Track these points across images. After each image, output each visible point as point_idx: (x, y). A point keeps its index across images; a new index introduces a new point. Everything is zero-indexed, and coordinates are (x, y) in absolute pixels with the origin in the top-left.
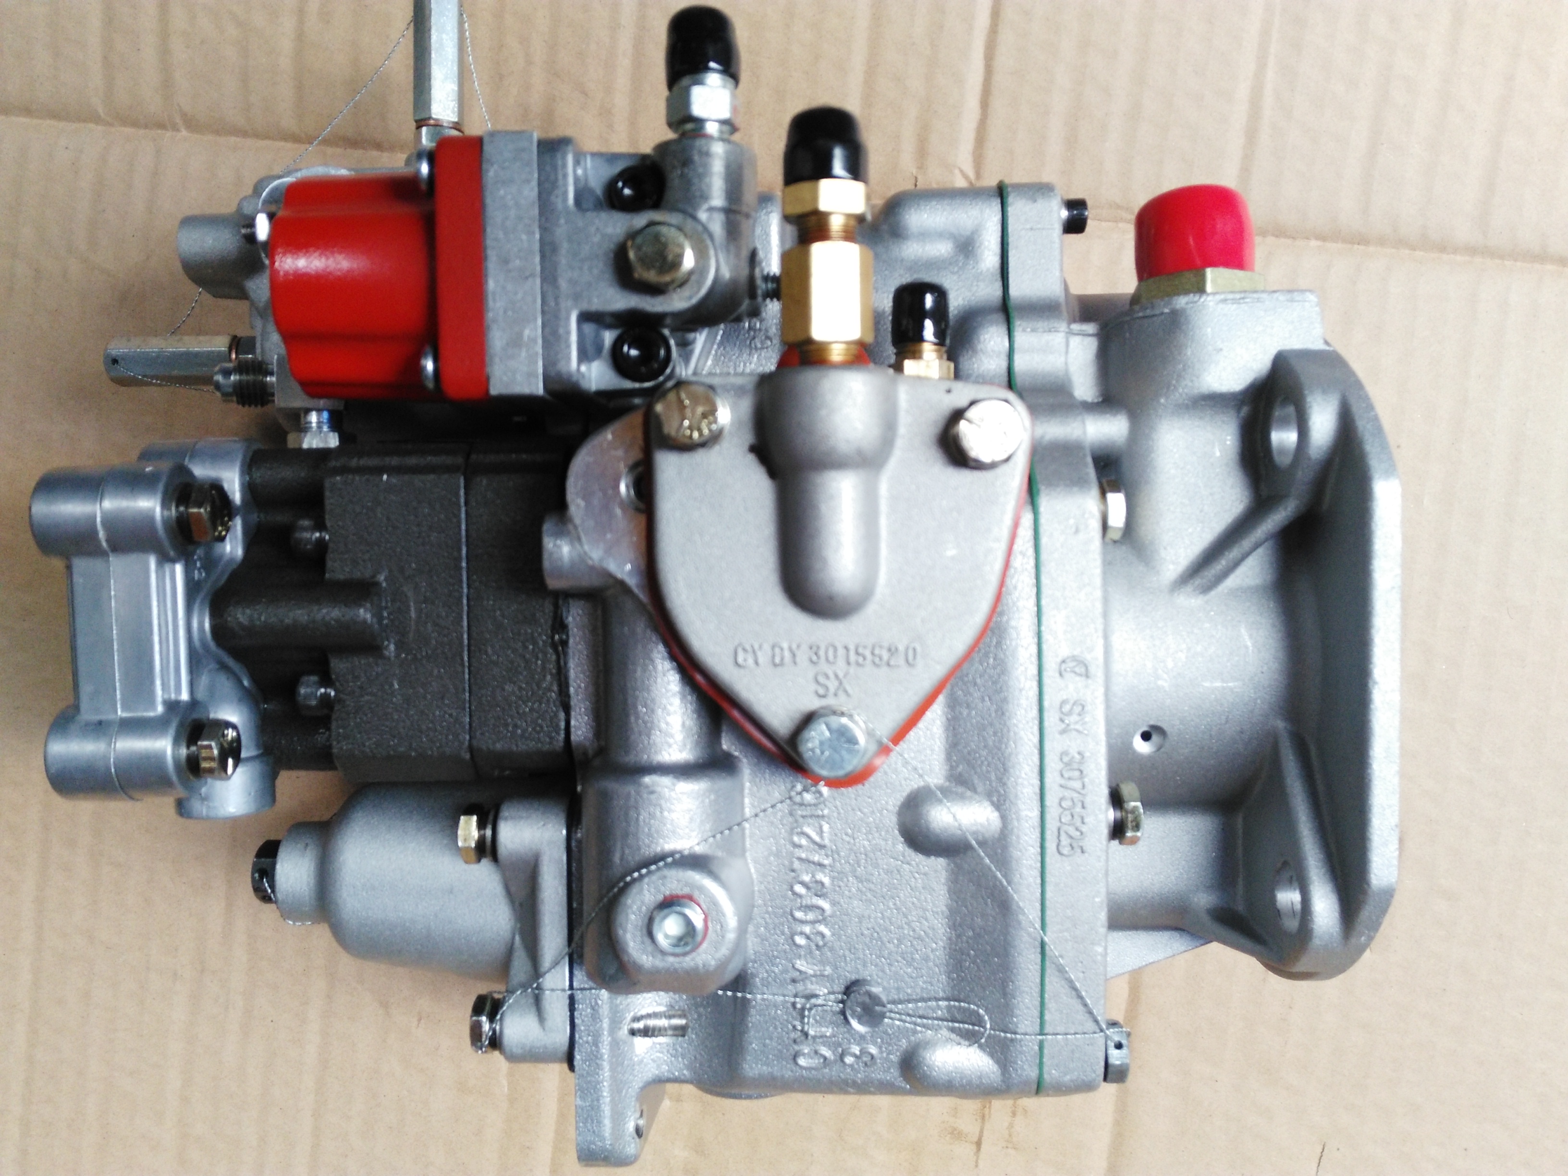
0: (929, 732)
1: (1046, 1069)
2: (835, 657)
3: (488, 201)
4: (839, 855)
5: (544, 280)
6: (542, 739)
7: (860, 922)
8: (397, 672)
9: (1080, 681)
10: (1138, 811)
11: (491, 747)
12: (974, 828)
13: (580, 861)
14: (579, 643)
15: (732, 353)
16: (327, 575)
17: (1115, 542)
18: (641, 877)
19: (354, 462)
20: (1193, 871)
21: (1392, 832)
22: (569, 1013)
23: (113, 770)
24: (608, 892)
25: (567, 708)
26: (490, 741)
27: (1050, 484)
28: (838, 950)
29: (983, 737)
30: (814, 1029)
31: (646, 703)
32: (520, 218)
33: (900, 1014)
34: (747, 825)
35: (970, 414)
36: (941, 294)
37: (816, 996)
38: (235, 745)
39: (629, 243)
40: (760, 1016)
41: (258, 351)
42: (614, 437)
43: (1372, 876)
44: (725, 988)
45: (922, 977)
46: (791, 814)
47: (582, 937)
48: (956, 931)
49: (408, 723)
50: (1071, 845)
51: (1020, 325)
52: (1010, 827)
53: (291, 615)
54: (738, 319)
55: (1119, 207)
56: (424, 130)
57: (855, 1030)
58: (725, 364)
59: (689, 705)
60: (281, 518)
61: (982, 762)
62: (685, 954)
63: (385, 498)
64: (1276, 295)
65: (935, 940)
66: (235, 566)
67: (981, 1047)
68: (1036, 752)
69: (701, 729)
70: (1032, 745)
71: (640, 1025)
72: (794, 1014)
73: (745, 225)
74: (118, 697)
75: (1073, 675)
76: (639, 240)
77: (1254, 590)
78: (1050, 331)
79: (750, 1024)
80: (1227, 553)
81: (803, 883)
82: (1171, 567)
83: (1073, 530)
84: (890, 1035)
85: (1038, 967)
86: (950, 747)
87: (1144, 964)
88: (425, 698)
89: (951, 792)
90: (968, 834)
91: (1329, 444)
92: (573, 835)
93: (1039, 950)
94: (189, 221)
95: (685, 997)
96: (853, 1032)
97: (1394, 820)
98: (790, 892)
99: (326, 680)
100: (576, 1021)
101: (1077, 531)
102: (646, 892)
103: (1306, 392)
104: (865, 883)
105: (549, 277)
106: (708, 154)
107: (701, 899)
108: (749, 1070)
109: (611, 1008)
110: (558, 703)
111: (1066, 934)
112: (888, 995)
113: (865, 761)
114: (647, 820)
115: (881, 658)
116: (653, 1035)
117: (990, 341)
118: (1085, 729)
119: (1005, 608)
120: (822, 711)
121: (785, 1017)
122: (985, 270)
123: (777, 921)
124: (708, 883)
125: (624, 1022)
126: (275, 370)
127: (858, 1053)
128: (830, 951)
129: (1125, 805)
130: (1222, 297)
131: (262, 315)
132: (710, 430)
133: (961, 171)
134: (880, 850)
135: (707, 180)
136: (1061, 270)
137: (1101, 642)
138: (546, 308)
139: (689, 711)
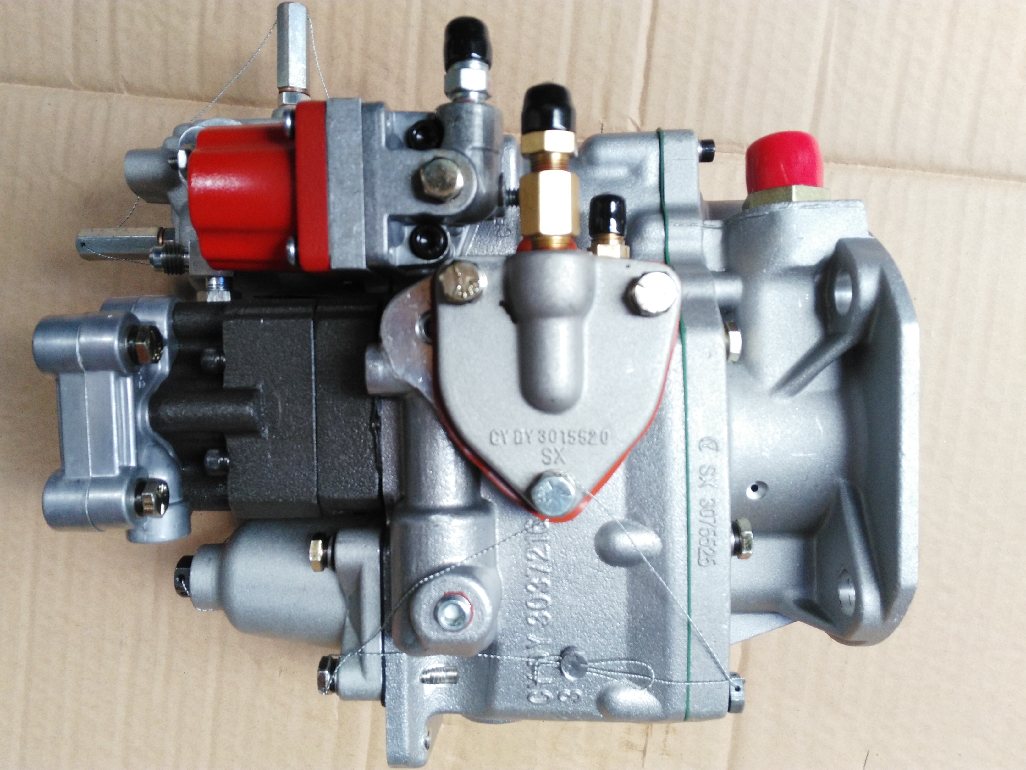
0: (614, 486)
1: (691, 704)
2: (555, 438)
3: (330, 142)
4: (556, 565)
5: (366, 194)
6: (364, 491)
7: (571, 609)
8: (270, 447)
9: (713, 453)
10: (750, 537)
11: (331, 496)
12: (644, 549)
13: (389, 569)
14: (388, 428)
15: (486, 240)
16: (225, 384)
17: (734, 363)
18: (430, 580)
19: (242, 311)
20: (784, 575)
21: (914, 551)
22: (381, 669)
23: (87, 512)
24: (408, 590)
25: (380, 471)
26: (331, 492)
27: (692, 326)
28: (556, 627)
29: (650, 489)
30: (540, 678)
31: (432, 468)
32: (350, 154)
33: (596, 669)
34: (497, 547)
35: (641, 281)
36: (621, 202)
37: (542, 657)
38: (165, 495)
39: (422, 171)
40: (505, 670)
41: (177, 237)
42: (411, 297)
43: (902, 579)
44: (483, 653)
45: (611, 645)
46: (526, 539)
47: (391, 619)
48: (632, 615)
49: (277, 480)
50: (707, 559)
51: (672, 222)
52: (667, 547)
53: (202, 410)
54: (491, 219)
55: (734, 143)
56: (284, 94)
57: (567, 679)
58: (481, 247)
59: (460, 469)
60: (194, 347)
61: (649, 505)
62: (458, 631)
63: (262, 334)
64: (837, 203)
65: (619, 621)
66: (164, 378)
67: (649, 690)
68: (684, 499)
69: (467, 484)
70: (681, 495)
71: (428, 676)
72: (528, 669)
73: (495, 158)
74: (90, 464)
75: (708, 449)
76: (428, 169)
77: (825, 393)
78: (691, 226)
79: (499, 676)
80: (806, 370)
81: (533, 584)
82: (771, 379)
83: (708, 355)
84: (589, 682)
85: (686, 638)
86: (629, 496)
87: (753, 635)
88: (288, 464)
89: (629, 525)
90: (641, 552)
91: (873, 300)
92: (384, 553)
93: (686, 627)
94: (132, 154)
95: (456, 658)
96: (566, 680)
97: (915, 543)
98: (525, 590)
99: (224, 452)
100: (387, 674)
101: (710, 356)
102: (433, 591)
103: (858, 266)
104: (574, 584)
105: (369, 192)
106: (471, 113)
107: (469, 595)
108: (498, 705)
109: (409, 666)
110: (374, 467)
111: (704, 617)
112: (588, 657)
113: (574, 505)
114: (433, 544)
115: (585, 439)
116: (436, 683)
117: (652, 232)
118: (716, 484)
119: (664, 406)
120: (547, 473)
121: (522, 671)
122: (648, 186)
123: (516, 608)
124: (472, 584)
125: (417, 674)
126: (189, 250)
127: (569, 694)
128: (551, 628)
129: (742, 534)
130: (803, 204)
131: (180, 213)
132: (475, 292)
133: (632, 120)
134: (583, 563)
135: (471, 130)
136: (698, 186)
137: (726, 428)
138: (368, 213)
139: (460, 473)
